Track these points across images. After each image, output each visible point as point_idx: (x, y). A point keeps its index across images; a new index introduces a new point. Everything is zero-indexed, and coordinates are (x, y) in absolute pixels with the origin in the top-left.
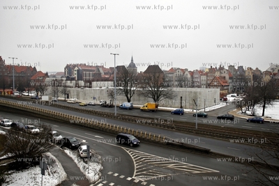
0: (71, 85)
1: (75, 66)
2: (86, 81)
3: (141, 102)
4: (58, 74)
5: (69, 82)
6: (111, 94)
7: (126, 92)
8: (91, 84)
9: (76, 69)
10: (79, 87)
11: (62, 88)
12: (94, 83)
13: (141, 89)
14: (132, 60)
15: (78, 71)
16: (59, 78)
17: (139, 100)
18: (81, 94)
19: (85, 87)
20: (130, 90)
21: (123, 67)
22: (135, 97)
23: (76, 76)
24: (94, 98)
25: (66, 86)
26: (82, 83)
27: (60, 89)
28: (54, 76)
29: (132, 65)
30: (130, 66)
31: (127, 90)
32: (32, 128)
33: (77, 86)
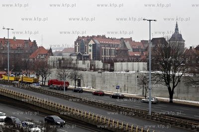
0: (84, 66)
1: (89, 39)
2: (105, 62)
3: (190, 96)
4: (66, 50)
5: (81, 62)
6: (143, 82)
7: (167, 79)
8: (112, 65)
9: (92, 42)
10: (95, 70)
11: (71, 70)
12: (117, 65)
13: (192, 75)
14: (177, 29)
15: (94, 46)
16: (67, 56)
17: (188, 93)
18: (98, 81)
19: (104, 70)
20: (174, 76)
21: (163, 39)
22: (182, 86)
23: (91, 53)
24: (118, 88)
25: (76, 69)
26: (100, 64)
27: (69, 72)
28: (60, 54)
29: (177, 37)
30: (173, 38)
31: (168, 76)
32: (31, 126)
33: (93, 68)
